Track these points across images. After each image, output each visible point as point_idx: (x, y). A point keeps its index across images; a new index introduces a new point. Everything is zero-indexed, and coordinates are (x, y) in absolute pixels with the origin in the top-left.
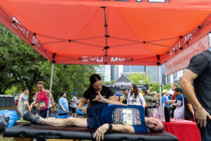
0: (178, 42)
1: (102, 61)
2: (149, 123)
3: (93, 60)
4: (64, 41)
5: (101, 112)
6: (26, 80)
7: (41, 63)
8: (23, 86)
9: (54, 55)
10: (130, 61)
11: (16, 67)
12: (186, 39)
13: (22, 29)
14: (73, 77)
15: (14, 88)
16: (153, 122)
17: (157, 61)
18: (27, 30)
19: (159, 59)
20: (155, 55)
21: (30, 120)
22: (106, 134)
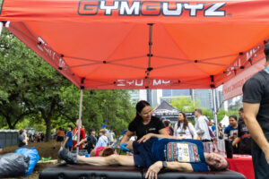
0: (237, 60)
1: (142, 84)
2: (210, 159)
3: (130, 83)
4: (98, 62)
5: (150, 147)
6: (41, 110)
7: (62, 88)
8: (38, 118)
9: (83, 79)
10: (177, 83)
11: (29, 94)
12: (248, 56)
13: (47, 51)
14: (103, 105)
15: (27, 121)
16: (215, 158)
17: (211, 83)
18: (53, 51)
19: (213, 80)
20: (208, 75)
21: (66, 159)
22: (159, 173)
